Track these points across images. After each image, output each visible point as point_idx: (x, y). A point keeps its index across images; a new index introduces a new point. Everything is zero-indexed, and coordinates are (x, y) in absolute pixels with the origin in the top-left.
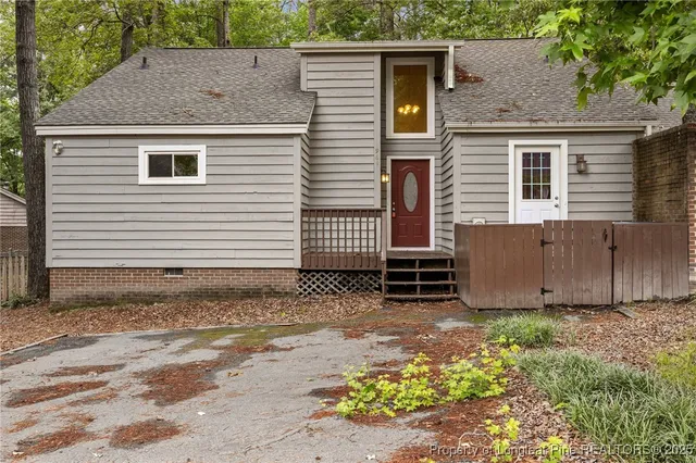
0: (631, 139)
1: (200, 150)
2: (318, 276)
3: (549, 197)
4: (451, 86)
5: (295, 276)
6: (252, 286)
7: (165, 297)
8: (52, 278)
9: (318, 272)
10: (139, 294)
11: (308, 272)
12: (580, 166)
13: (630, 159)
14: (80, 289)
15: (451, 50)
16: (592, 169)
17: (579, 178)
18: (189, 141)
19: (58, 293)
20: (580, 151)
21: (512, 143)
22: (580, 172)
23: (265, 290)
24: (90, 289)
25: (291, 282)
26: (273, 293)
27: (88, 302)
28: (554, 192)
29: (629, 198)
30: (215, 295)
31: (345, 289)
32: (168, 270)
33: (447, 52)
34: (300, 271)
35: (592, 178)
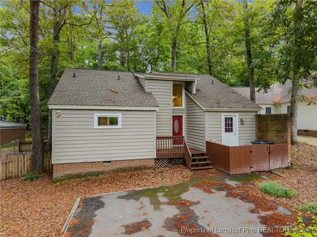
0: (255, 114)
1: (119, 116)
2: (161, 160)
3: (232, 131)
4: (195, 93)
5: (153, 161)
6: (138, 166)
7: (104, 172)
8: (54, 168)
10: (93, 172)
11: (158, 159)
12: (242, 122)
13: (254, 120)
14: (67, 172)
15: (196, 81)
16: (245, 123)
17: (241, 126)
18: (115, 112)
19: (56, 175)
20: (242, 117)
21: (223, 114)
22: (242, 124)
23: (143, 167)
24: (72, 172)
25: (152, 163)
26: (146, 168)
27: (71, 177)
28: (234, 130)
29: (254, 132)
30: (123, 170)
31: (170, 165)
32: (104, 162)
33: (194, 82)
34: (155, 159)
35: (245, 126)
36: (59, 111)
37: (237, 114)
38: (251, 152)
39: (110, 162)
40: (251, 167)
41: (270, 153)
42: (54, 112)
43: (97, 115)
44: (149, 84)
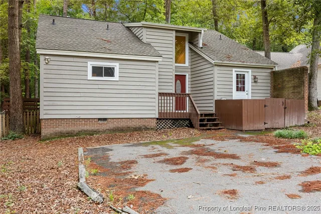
0: (269, 71)
1: (116, 66)
2: (164, 121)
3: (244, 90)
4: (201, 46)
5: (155, 121)
6: (137, 126)
7: (99, 131)
8: (43, 124)
9: (164, 119)
10: (87, 131)
11: (160, 119)
12: (255, 79)
13: (269, 78)
14: (57, 129)
15: (203, 32)
16: (259, 81)
17: (254, 84)
18: (111, 61)
19: (45, 131)
20: (255, 74)
21: (234, 70)
22: (255, 82)
23: (143, 127)
24: (62, 129)
25: (153, 124)
26: (146, 129)
27: (62, 135)
28: (246, 89)
29: (269, 92)
30: (122, 130)
31: (174, 126)
32: (99, 119)
33: (201, 33)
34: (157, 119)
35: (258, 84)
36: (47, 57)
37: (250, 71)
38: (265, 106)
39: (105, 119)
40: (265, 123)
41: (285, 108)
42: (42, 58)
43: (91, 64)
44: (148, 33)
